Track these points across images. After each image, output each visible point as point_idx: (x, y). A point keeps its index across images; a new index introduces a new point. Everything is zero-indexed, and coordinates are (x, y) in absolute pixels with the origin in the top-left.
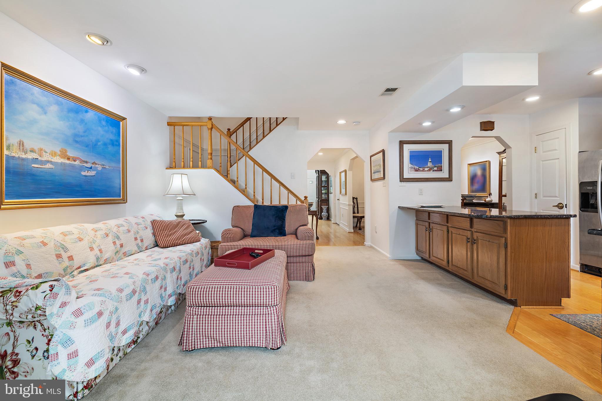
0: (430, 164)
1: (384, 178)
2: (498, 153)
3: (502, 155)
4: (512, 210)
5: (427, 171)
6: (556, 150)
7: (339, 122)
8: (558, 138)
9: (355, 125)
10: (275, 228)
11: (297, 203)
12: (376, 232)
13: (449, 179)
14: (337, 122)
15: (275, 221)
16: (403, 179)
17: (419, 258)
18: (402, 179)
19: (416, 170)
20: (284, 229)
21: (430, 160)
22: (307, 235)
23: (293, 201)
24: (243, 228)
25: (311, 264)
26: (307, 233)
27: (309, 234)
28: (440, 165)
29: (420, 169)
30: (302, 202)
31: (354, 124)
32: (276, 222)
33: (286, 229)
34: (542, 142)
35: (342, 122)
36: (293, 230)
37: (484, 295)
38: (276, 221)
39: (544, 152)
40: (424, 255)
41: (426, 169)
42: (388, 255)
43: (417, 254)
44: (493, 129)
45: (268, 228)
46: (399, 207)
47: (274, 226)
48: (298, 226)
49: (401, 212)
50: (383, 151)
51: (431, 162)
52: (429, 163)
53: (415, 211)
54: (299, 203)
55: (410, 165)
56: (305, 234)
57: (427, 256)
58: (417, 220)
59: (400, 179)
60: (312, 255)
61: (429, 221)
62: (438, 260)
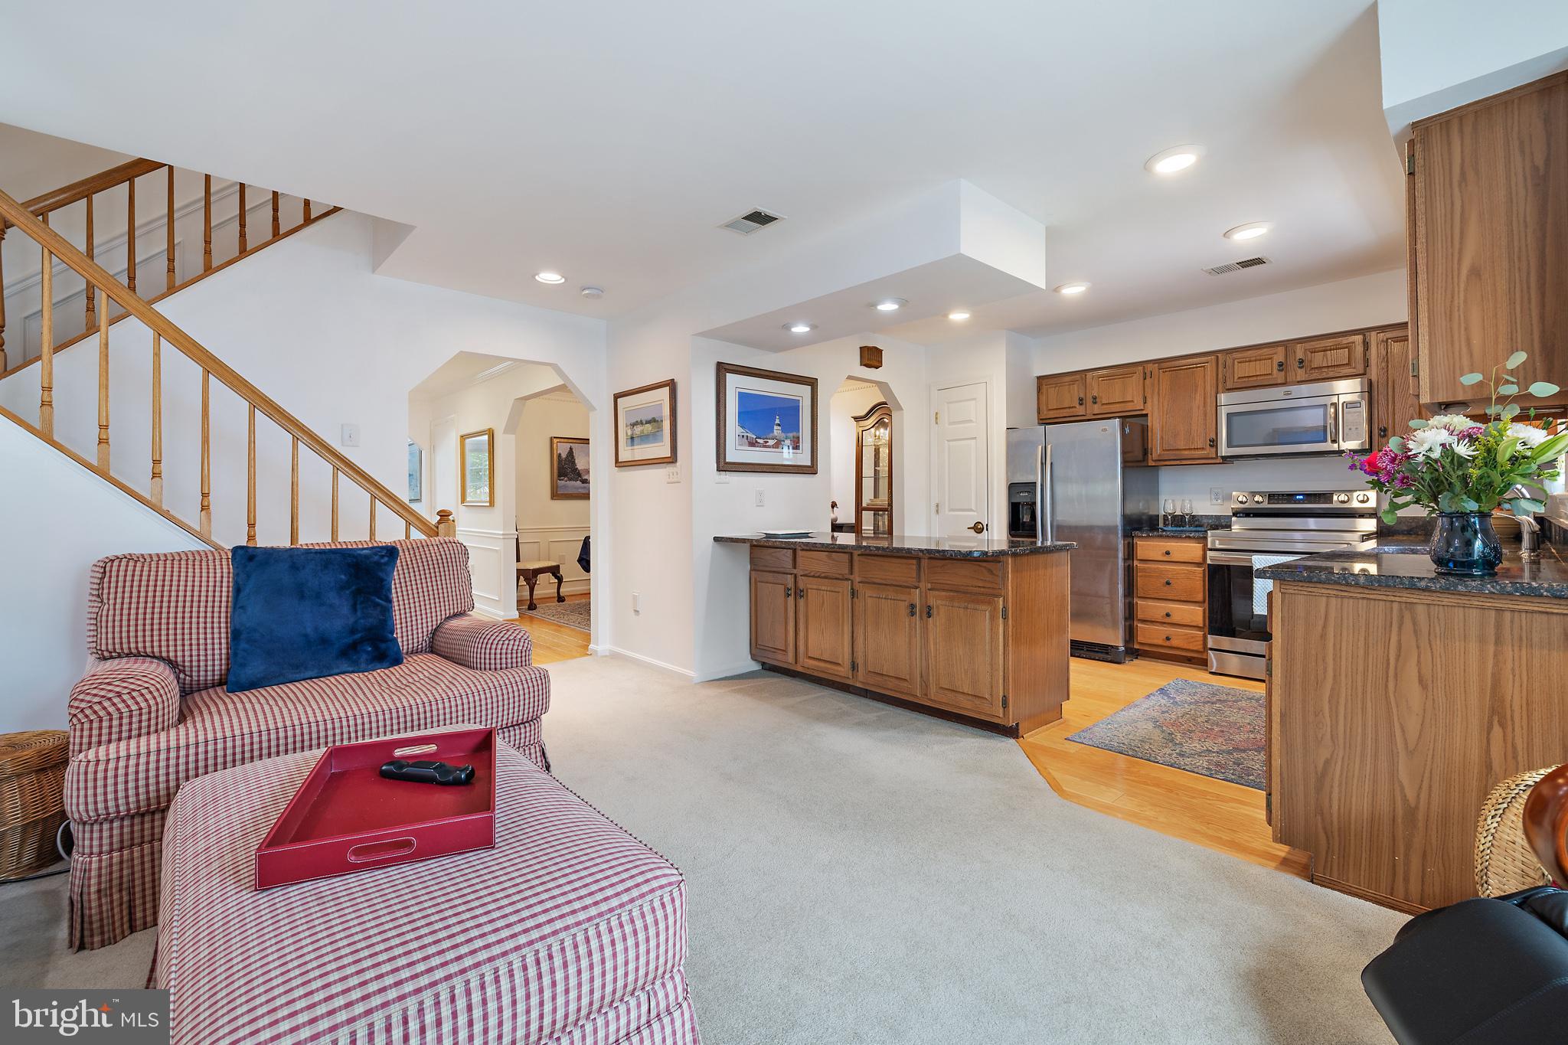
0: (777, 431)
1: (672, 459)
2: (856, 419)
3: (862, 423)
4: (903, 537)
5: (773, 447)
6: (971, 421)
7: (541, 275)
8: (975, 399)
9: (587, 296)
10: (358, 636)
11: (408, 536)
12: (636, 612)
13: (811, 470)
14: (534, 277)
15: (354, 609)
16: (724, 466)
17: (756, 667)
18: (722, 464)
19: (752, 444)
20: (390, 635)
21: (777, 421)
22: (510, 647)
23: (391, 530)
24: (172, 654)
25: (538, 749)
26: (512, 642)
27: (517, 643)
28: (795, 434)
29: (759, 440)
30: (432, 531)
31: (587, 292)
32: (359, 613)
33: (397, 634)
34: (948, 403)
35: (550, 277)
36: (420, 635)
37: (959, 729)
38: (358, 606)
39: (951, 423)
40: (780, 656)
41: (771, 442)
42: (691, 673)
43: (754, 657)
44: (878, 364)
45: (324, 641)
46: (716, 539)
47: (353, 631)
48: (439, 618)
49: (719, 549)
50: (672, 385)
51: (779, 425)
52: (776, 427)
53: (747, 545)
54: (417, 535)
55: (740, 430)
56: (505, 647)
57: (790, 658)
58: (755, 570)
59: (718, 462)
60: (536, 719)
61: (795, 571)
62: (822, 665)
